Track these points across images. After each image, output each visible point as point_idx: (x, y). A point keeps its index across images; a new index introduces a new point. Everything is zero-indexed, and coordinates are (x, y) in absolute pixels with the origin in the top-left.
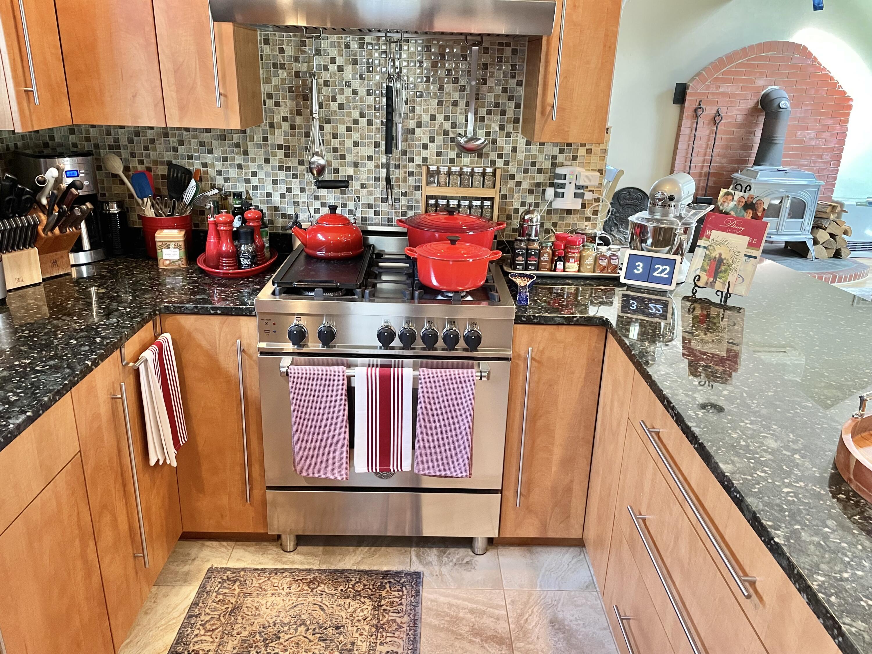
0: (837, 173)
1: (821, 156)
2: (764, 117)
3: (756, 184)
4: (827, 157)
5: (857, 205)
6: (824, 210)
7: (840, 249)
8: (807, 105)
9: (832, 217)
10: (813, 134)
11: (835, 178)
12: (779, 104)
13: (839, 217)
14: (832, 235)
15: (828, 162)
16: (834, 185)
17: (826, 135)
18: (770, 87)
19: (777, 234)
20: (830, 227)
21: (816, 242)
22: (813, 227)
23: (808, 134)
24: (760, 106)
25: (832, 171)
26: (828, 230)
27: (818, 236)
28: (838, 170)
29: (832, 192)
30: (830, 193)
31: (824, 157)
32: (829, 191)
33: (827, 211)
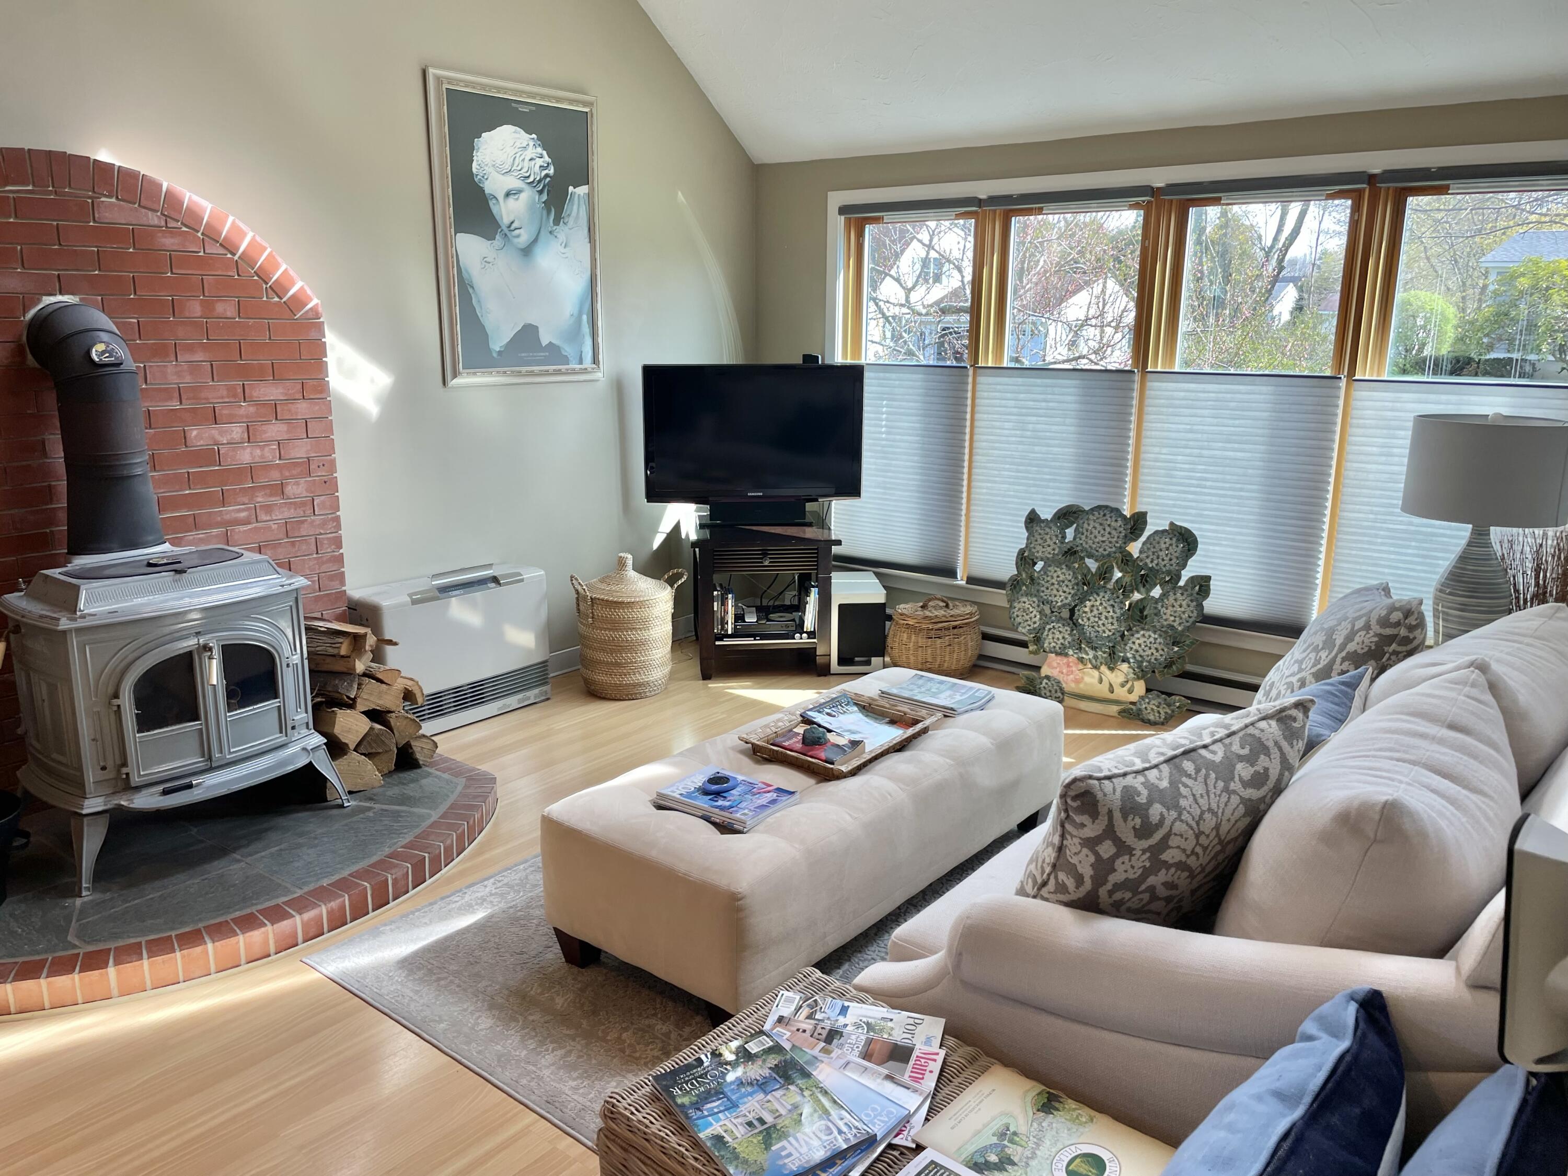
0: (339, 527)
1: (280, 489)
2: (53, 395)
3: (79, 630)
4: (297, 489)
5: (414, 602)
6: (331, 651)
7: (408, 746)
8: (190, 349)
9: (360, 667)
10: (237, 431)
11: (338, 543)
12: (88, 353)
13: (378, 657)
14: (375, 715)
15: (303, 504)
16: (340, 560)
17: (275, 430)
18: (48, 300)
19: (211, 769)
20: (364, 695)
21: (335, 748)
22: (316, 708)
23: (222, 433)
24: (31, 360)
25: (324, 524)
26: (361, 706)
27: (337, 730)
28: (337, 519)
29: (341, 578)
30: (335, 584)
31: (290, 490)
32: (331, 578)
33: (343, 651)
